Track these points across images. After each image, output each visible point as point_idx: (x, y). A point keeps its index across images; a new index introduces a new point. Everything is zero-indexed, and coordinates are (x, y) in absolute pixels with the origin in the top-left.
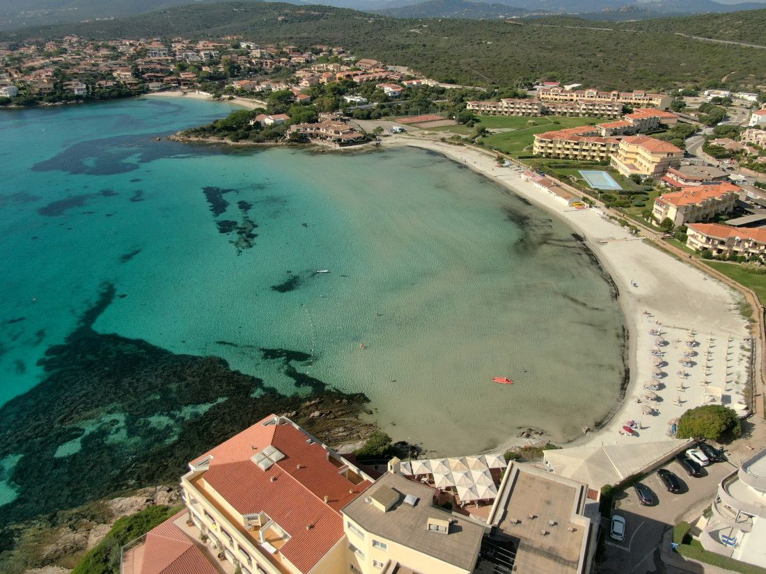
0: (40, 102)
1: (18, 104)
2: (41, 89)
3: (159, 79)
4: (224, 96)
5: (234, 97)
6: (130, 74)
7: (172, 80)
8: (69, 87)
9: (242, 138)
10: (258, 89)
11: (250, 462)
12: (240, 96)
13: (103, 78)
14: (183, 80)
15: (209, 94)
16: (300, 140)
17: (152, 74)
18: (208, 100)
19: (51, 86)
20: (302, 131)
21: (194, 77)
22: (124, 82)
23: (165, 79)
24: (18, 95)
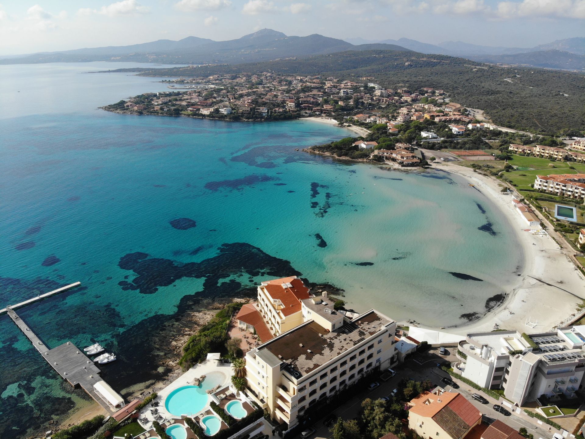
0: (241, 118)
1: (230, 119)
2: (243, 110)
3: (310, 109)
4: (345, 124)
5: (351, 125)
6: (293, 104)
7: (318, 110)
8: (258, 110)
9: (343, 155)
10: (368, 121)
11: (281, 286)
12: (355, 125)
13: (278, 106)
14: (324, 110)
15: (336, 121)
16: (379, 159)
17: (307, 105)
18: (334, 125)
19: (249, 109)
20: (381, 154)
21: (331, 108)
22: (289, 109)
23: (314, 109)
24: (231, 113)
